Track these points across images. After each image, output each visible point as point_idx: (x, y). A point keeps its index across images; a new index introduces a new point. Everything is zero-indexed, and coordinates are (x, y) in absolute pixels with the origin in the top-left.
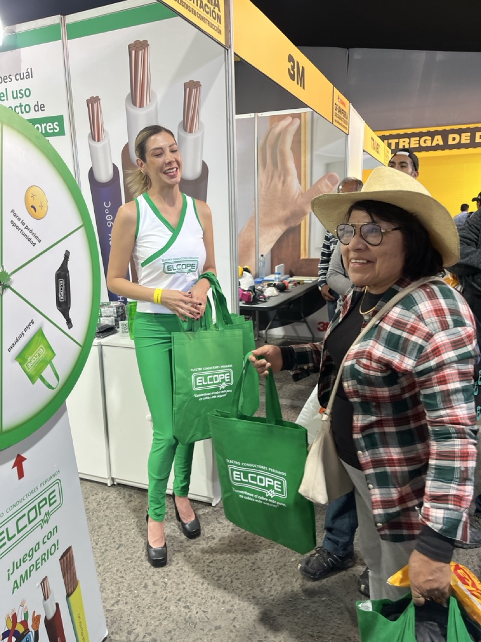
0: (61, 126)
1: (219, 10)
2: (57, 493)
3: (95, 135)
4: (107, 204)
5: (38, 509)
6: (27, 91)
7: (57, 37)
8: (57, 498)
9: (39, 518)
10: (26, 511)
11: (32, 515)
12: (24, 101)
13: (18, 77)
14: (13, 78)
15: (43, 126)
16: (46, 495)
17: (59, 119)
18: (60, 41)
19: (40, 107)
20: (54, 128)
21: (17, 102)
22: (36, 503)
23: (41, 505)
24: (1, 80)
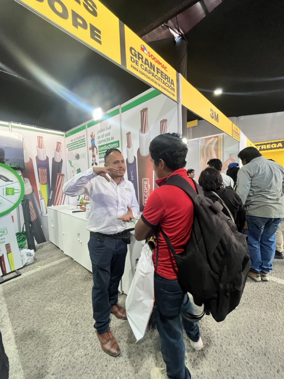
0: (119, 144)
1: (174, 86)
3: (129, 146)
4: (132, 172)
6: (109, 134)
7: (118, 113)
12: (108, 137)
13: (107, 129)
14: (105, 129)
15: (113, 144)
16: (2, 231)
17: (118, 142)
18: (119, 114)
19: (112, 138)
20: (116, 145)
21: (106, 138)
24: (102, 130)
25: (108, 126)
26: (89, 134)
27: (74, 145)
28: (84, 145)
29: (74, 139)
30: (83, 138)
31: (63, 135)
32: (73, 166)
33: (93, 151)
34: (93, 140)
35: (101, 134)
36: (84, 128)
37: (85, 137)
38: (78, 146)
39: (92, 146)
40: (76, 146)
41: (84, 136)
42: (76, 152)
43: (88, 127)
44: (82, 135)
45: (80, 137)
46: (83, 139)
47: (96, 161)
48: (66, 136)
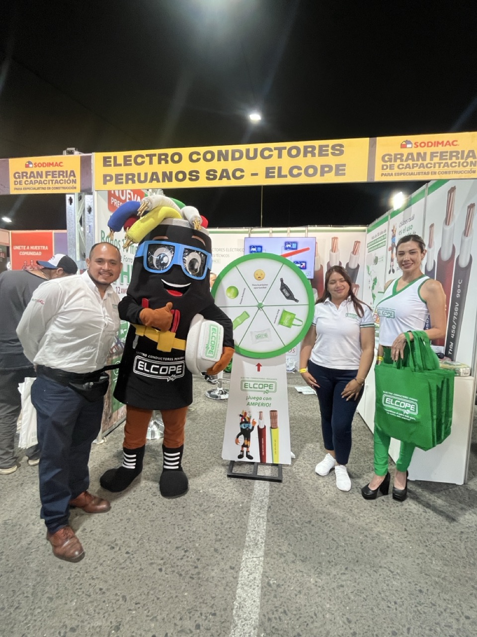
1: (474, 158)
2: (274, 386)
3: (430, 245)
5: (264, 386)
6: (411, 227)
8: (274, 388)
9: (263, 389)
10: (259, 383)
11: (261, 386)
13: (410, 220)
14: (408, 221)
16: (269, 384)
18: (425, 197)
22: (264, 383)
23: (266, 385)
24: (405, 222)
25: (412, 216)
26: (391, 228)
27: (375, 243)
28: (384, 244)
29: (375, 235)
30: (384, 234)
31: (364, 231)
32: (369, 274)
33: (392, 253)
34: (394, 236)
35: (403, 227)
36: (386, 220)
37: (386, 233)
38: (377, 245)
39: (392, 245)
40: (376, 246)
41: (385, 231)
42: (376, 254)
43: (391, 218)
44: (383, 230)
45: (382, 233)
46: (384, 236)
47: (394, 268)
48: (369, 231)
